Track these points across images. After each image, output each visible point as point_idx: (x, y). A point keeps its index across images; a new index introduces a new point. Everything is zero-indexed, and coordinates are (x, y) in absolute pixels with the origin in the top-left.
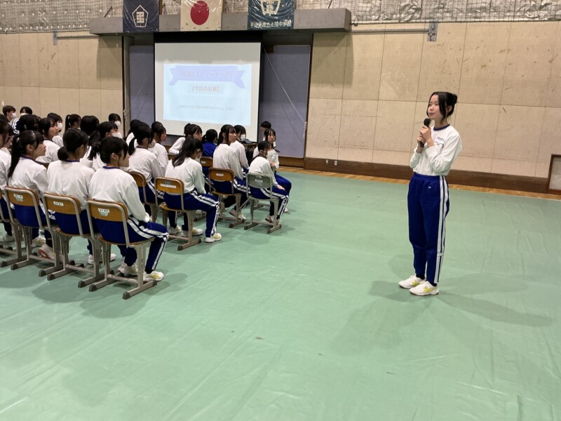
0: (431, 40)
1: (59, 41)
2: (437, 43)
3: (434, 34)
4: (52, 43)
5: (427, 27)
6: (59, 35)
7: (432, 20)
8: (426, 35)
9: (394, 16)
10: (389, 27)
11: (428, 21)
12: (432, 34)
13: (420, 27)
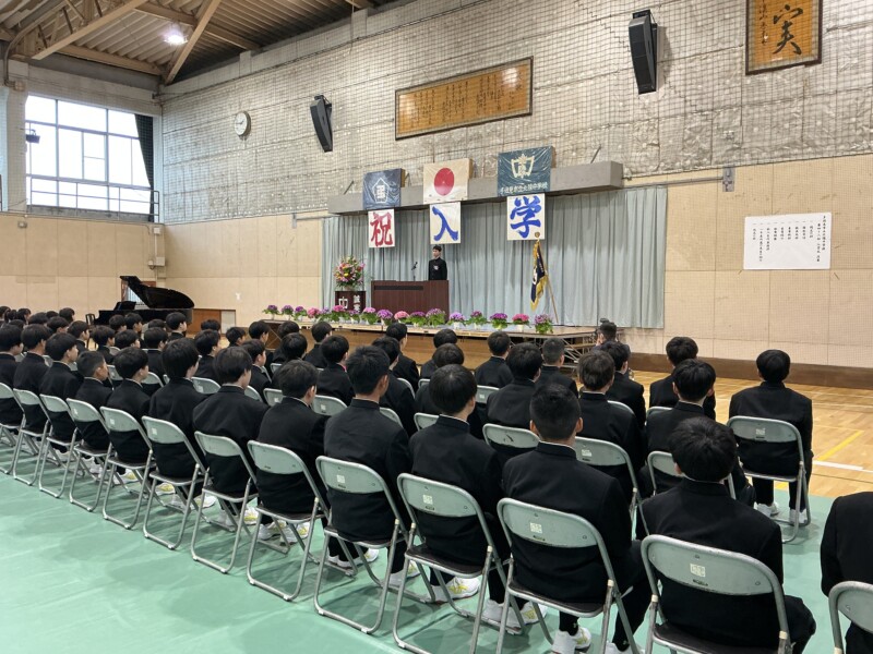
0: (727, 190)
1: (299, 223)
2: (735, 193)
3: (730, 183)
4: (290, 226)
5: (720, 173)
6: (299, 216)
7: (726, 165)
8: (720, 184)
9: (678, 164)
10: (671, 178)
11: (721, 166)
12: (727, 182)
13: (713, 174)
